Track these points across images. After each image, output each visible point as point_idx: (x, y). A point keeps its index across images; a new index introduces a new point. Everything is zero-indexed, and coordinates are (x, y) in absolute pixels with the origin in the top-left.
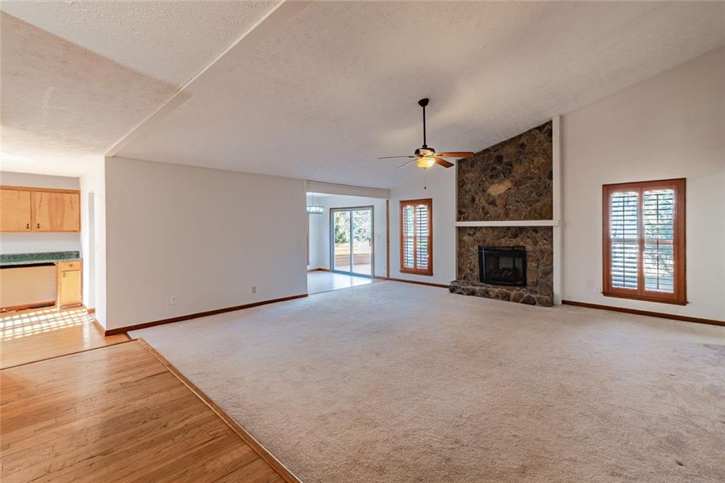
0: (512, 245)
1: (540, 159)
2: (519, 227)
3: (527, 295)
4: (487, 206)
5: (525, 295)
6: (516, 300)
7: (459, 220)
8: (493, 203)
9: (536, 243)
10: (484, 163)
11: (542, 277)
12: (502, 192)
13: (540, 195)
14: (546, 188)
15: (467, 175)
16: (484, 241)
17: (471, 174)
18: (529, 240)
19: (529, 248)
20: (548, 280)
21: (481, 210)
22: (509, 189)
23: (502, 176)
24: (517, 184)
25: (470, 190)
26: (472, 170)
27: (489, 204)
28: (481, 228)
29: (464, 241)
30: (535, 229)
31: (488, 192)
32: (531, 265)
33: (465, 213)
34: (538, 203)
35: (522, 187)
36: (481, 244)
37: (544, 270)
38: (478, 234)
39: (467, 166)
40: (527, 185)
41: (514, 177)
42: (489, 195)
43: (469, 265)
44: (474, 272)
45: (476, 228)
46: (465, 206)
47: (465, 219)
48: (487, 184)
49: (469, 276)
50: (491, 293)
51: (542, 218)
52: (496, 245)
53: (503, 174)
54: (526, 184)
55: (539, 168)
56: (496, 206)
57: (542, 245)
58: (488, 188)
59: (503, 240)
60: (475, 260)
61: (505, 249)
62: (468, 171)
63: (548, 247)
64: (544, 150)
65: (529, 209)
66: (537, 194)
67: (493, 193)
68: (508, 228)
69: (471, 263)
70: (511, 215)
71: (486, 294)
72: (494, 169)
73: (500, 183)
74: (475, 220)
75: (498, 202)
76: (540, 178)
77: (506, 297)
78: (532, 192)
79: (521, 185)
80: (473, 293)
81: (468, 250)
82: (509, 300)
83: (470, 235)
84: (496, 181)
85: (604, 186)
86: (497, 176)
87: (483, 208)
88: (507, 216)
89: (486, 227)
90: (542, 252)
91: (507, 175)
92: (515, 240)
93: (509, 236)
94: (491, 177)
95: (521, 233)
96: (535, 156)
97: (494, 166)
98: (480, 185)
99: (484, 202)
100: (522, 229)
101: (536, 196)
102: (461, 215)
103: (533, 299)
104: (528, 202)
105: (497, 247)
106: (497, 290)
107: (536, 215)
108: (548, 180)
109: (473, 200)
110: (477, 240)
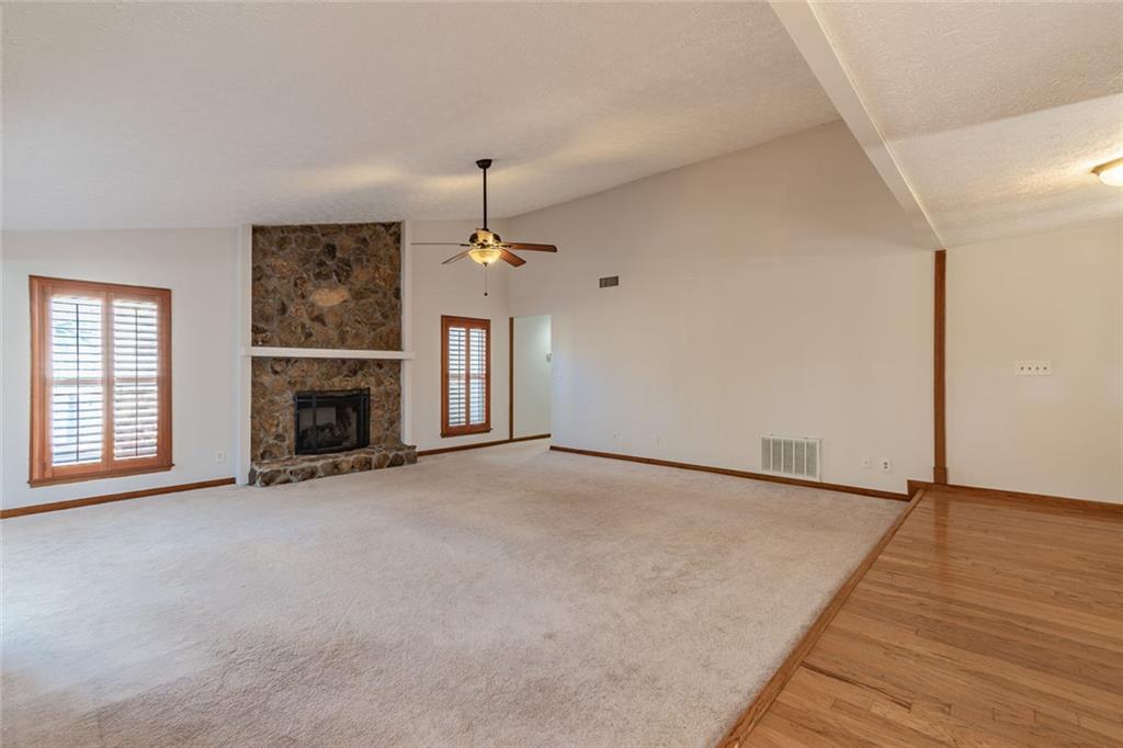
0: (349, 388)
1: (386, 269)
2: (359, 360)
3: (393, 454)
4: (308, 323)
5: (391, 456)
6: (380, 466)
7: (255, 343)
8: (319, 319)
9: (379, 383)
10: (305, 249)
11: (388, 429)
12: (336, 303)
13: (385, 316)
14: (392, 309)
15: (271, 260)
16: (303, 383)
17: (280, 262)
18: (373, 379)
19: (374, 390)
20: (393, 432)
21: (299, 330)
22: (345, 301)
23: (335, 277)
24: (358, 295)
25: (275, 291)
26: (281, 253)
27: (313, 320)
28: (297, 360)
29: (262, 384)
30: (379, 363)
31: (311, 299)
32: (376, 413)
33: (265, 331)
34: (383, 328)
35: (364, 301)
36: (298, 388)
37: (390, 419)
38: (294, 372)
39: (271, 244)
40: (371, 300)
41: (352, 284)
42: (313, 305)
43: (273, 430)
44: (284, 441)
45: (288, 360)
46: (267, 319)
47: (265, 343)
48: (309, 286)
49: (274, 450)
50: (345, 466)
51: (389, 348)
52: (326, 388)
53: (337, 275)
54: (369, 297)
55: (385, 280)
56: (324, 324)
57: (388, 384)
58: (311, 293)
59: (336, 380)
60: (285, 418)
61: (339, 394)
62: (274, 253)
63: (396, 387)
64: (391, 258)
65: (372, 333)
66: (382, 314)
67: (321, 304)
68: (344, 361)
69: (278, 425)
70: (349, 342)
71: (335, 469)
72: (321, 264)
73: (331, 288)
74: (287, 345)
75: (329, 319)
76: (385, 294)
77: (366, 465)
78: (374, 312)
79: (362, 298)
80: (312, 474)
81: (272, 402)
82: (370, 469)
83: (276, 373)
84: (323, 283)
85: (443, 317)
86: (327, 277)
87: (303, 326)
88: (342, 343)
89: (308, 359)
90: (388, 394)
91: (343, 278)
92: (353, 379)
93: (345, 373)
94: (318, 276)
95: (361, 369)
96: (380, 262)
97: (323, 258)
98: (296, 285)
99: (305, 315)
100: (363, 363)
101: (380, 318)
102: (259, 335)
103: (402, 458)
104: (372, 324)
105: (326, 392)
106: (351, 458)
107: (383, 345)
108: (393, 299)
109: (283, 309)
110: (289, 383)
